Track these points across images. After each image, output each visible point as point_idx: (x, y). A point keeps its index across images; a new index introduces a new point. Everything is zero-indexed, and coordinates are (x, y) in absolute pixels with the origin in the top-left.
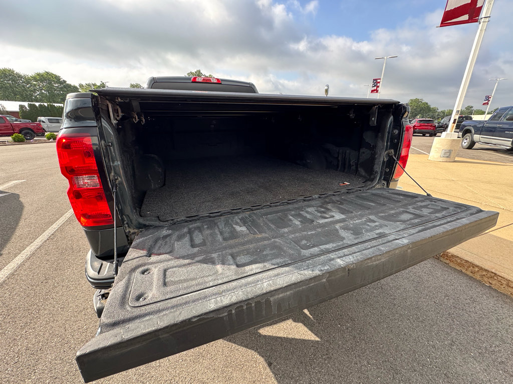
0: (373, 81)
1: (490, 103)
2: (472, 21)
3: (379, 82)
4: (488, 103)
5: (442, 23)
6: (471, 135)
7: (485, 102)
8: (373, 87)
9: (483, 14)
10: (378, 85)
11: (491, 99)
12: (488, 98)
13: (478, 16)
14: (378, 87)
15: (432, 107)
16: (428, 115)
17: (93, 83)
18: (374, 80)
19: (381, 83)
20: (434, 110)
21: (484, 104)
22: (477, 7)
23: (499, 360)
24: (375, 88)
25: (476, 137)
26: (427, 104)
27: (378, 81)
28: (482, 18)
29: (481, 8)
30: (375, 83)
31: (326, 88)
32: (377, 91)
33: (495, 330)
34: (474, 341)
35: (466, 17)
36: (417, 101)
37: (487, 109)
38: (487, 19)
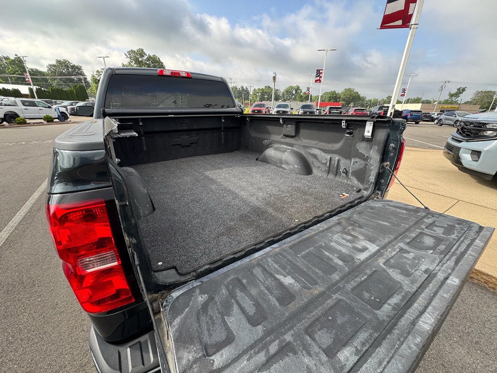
0: (316, 71)
1: (405, 94)
2: (405, 26)
3: (322, 73)
4: (404, 95)
5: (381, 26)
7: (402, 94)
8: (316, 77)
9: (413, 21)
10: (321, 75)
11: (406, 92)
12: (404, 90)
13: (409, 22)
14: (321, 77)
15: (361, 96)
16: (359, 103)
17: (5, 56)
18: (318, 70)
19: (323, 73)
20: (363, 99)
21: (402, 95)
22: (409, 14)
23: (474, 341)
24: (318, 78)
26: (358, 93)
27: (321, 71)
28: (412, 25)
29: (412, 15)
30: (318, 73)
31: (274, 75)
32: (320, 81)
33: (464, 311)
34: (453, 326)
35: (400, 22)
36: (349, 90)
37: (404, 99)
38: (416, 26)
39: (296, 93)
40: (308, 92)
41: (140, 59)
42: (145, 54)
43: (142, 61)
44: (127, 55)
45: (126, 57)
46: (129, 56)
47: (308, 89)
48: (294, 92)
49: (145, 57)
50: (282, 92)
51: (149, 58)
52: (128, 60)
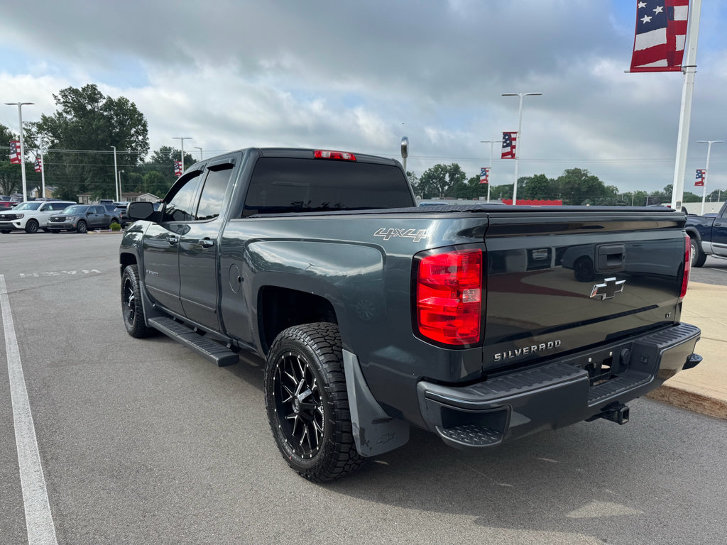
0: (503, 136)
1: (705, 182)
2: (675, 69)
3: (515, 139)
4: (702, 183)
5: (632, 67)
6: (697, 242)
7: (696, 180)
8: (504, 147)
9: (686, 62)
10: (514, 143)
11: (706, 176)
12: (701, 174)
13: (681, 63)
14: (514, 147)
15: (605, 185)
18: (505, 134)
19: (518, 139)
20: (610, 192)
22: (677, 50)
24: (508, 149)
25: (706, 245)
26: (596, 179)
27: (513, 136)
28: (686, 67)
29: (682, 52)
30: (506, 140)
31: (403, 143)
32: (513, 156)
35: (663, 63)
36: (576, 173)
37: (704, 192)
38: (693, 69)
39: (451, 180)
40: (484, 177)
41: (89, 107)
42: (101, 95)
43: (92, 111)
44: (60, 97)
45: (55, 101)
46: (62, 100)
47: (485, 171)
48: (447, 178)
49: (102, 103)
50: (419, 177)
51: (110, 104)
52: (60, 108)
